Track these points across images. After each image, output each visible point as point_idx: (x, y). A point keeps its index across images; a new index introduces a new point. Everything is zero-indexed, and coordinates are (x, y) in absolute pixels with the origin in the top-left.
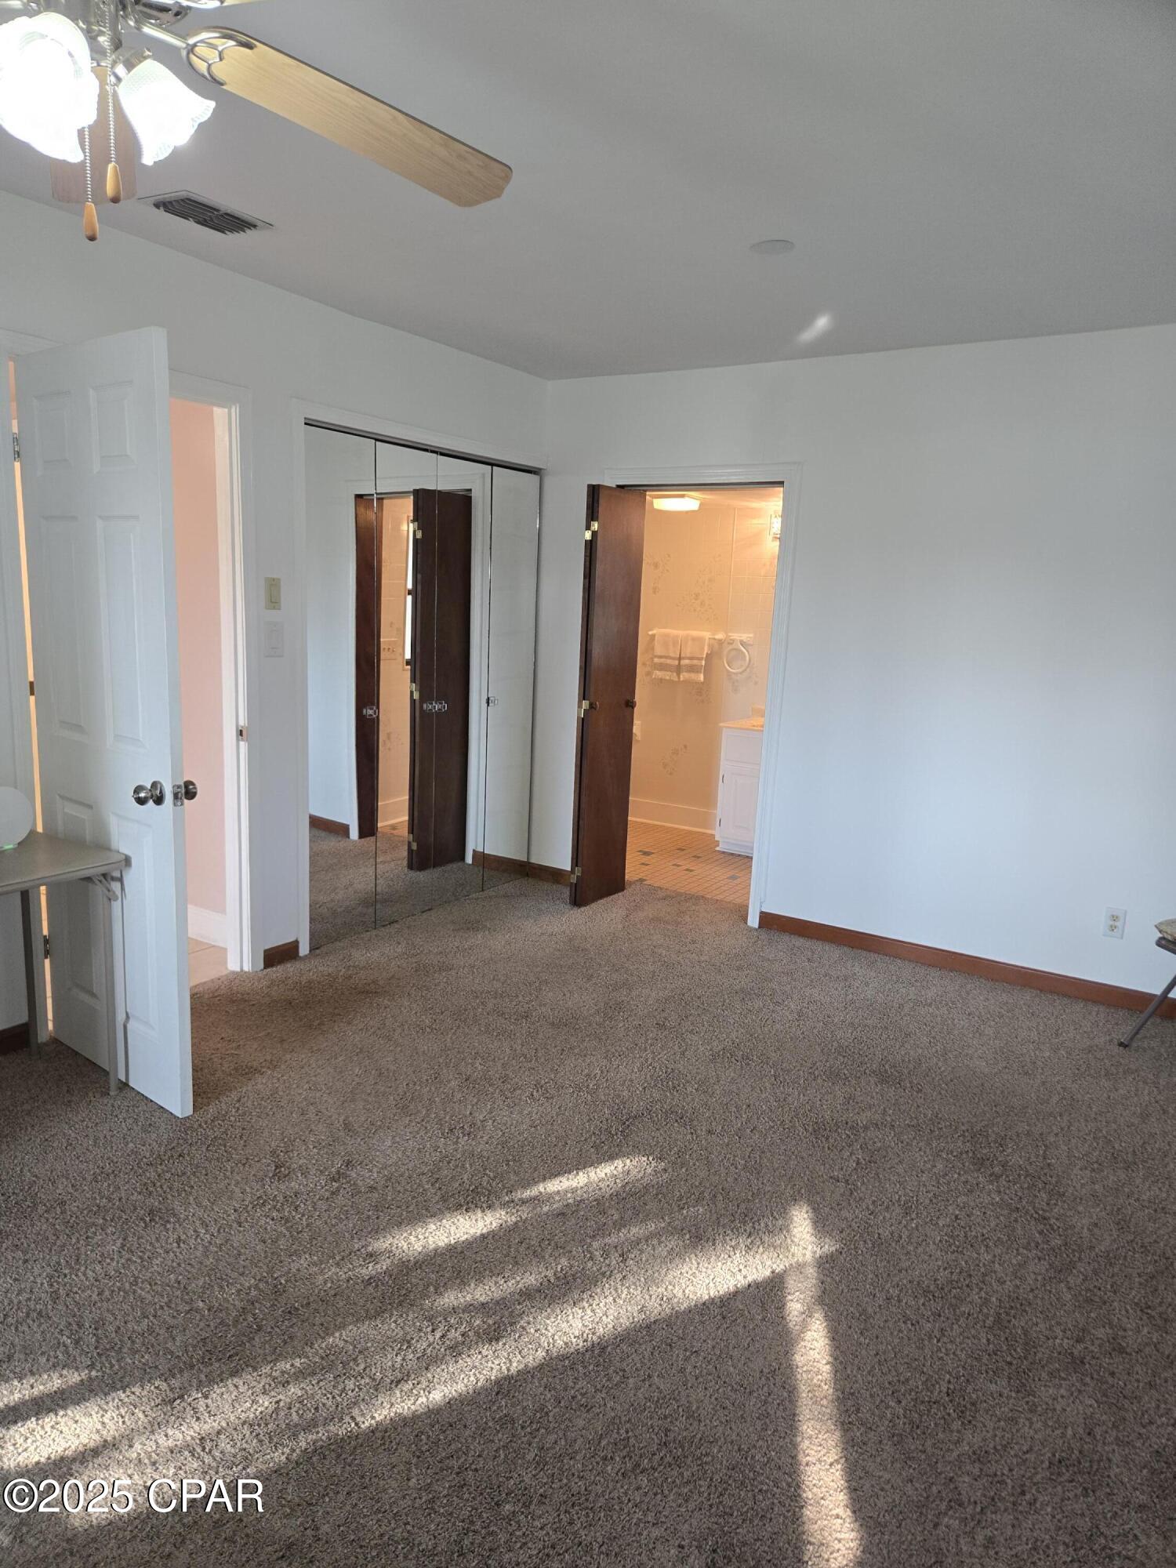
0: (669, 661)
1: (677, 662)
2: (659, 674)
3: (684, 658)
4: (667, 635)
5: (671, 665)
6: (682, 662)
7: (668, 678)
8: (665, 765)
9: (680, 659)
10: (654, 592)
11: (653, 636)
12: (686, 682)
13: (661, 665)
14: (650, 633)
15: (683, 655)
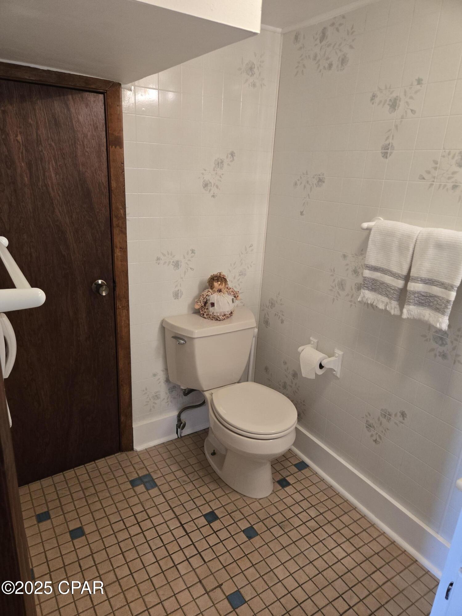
0: (388, 279)
1: (400, 284)
2: (369, 296)
3: (416, 280)
4: (389, 234)
5: (387, 286)
6: (413, 286)
7: (381, 306)
8: (369, 426)
9: (407, 278)
10: (385, 155)
11: (369, 230)
12: (418, 322)
13: (374, 281)
14: (365, 225)
15: (413, 273)
